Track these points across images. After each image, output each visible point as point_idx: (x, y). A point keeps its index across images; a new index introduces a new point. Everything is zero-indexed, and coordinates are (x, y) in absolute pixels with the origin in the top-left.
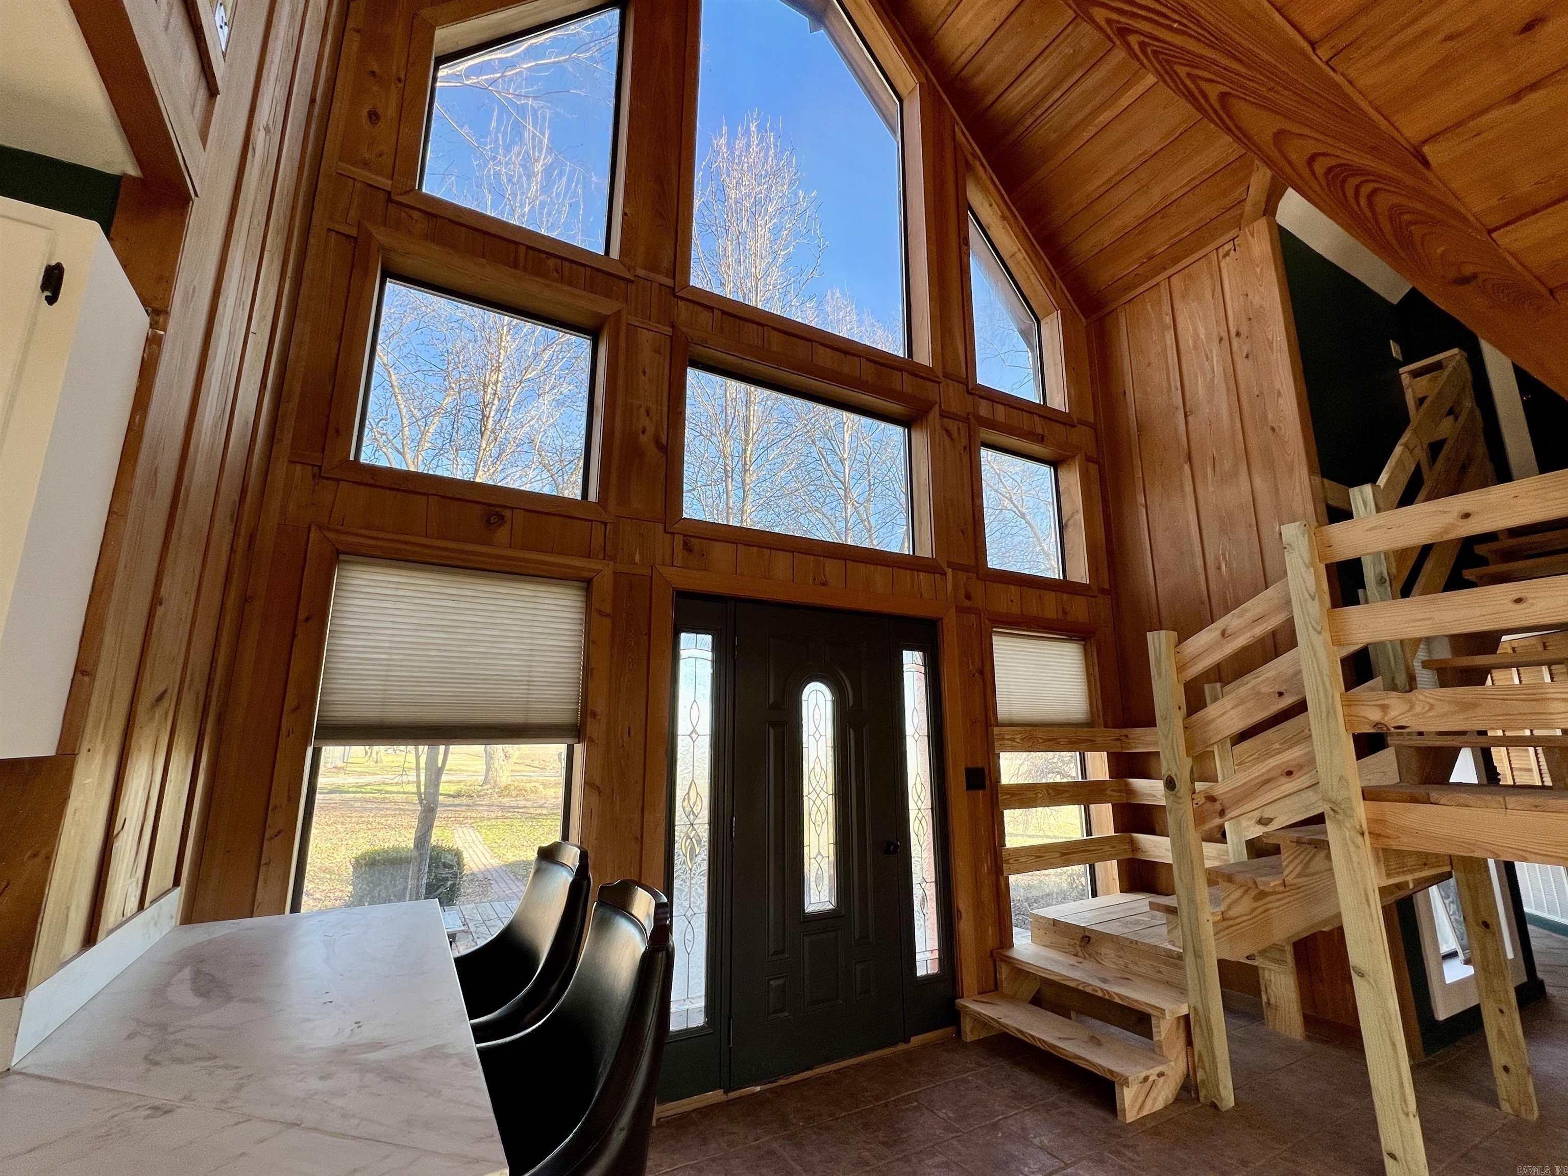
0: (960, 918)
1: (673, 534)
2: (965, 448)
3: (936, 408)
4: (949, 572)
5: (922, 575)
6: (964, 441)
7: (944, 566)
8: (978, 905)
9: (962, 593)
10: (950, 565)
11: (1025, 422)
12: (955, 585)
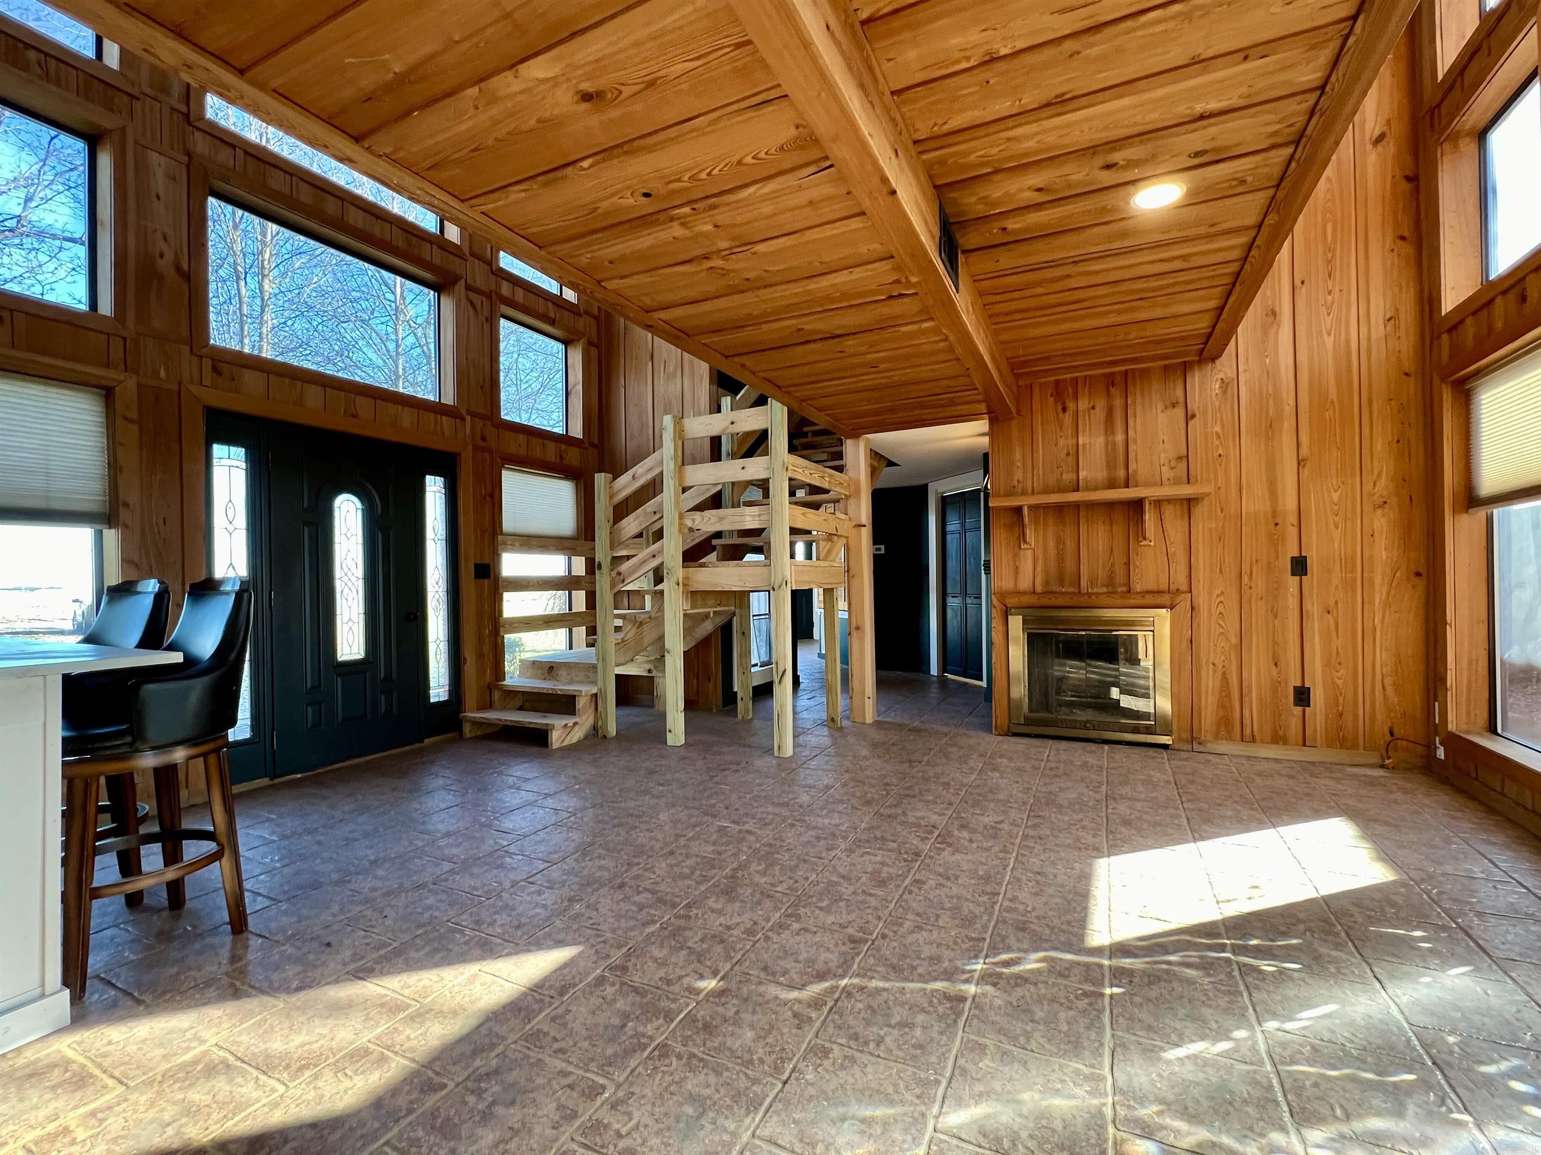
0: (465, 662)
1: (201, 357)
2: (487, 319)
3: (463, 282)
4: (468, 418)
5: (444, 418)
6: (486, 313)
7: (464, 413)
8: (480, 655)
9: (478, 435)
10: (469, 412)
11: (540, 305)
12: (473, 428)
